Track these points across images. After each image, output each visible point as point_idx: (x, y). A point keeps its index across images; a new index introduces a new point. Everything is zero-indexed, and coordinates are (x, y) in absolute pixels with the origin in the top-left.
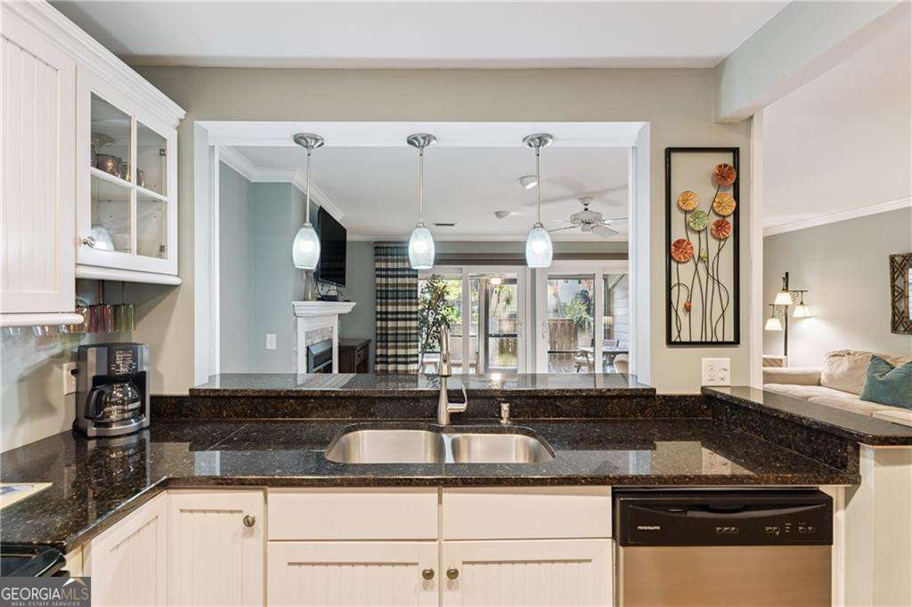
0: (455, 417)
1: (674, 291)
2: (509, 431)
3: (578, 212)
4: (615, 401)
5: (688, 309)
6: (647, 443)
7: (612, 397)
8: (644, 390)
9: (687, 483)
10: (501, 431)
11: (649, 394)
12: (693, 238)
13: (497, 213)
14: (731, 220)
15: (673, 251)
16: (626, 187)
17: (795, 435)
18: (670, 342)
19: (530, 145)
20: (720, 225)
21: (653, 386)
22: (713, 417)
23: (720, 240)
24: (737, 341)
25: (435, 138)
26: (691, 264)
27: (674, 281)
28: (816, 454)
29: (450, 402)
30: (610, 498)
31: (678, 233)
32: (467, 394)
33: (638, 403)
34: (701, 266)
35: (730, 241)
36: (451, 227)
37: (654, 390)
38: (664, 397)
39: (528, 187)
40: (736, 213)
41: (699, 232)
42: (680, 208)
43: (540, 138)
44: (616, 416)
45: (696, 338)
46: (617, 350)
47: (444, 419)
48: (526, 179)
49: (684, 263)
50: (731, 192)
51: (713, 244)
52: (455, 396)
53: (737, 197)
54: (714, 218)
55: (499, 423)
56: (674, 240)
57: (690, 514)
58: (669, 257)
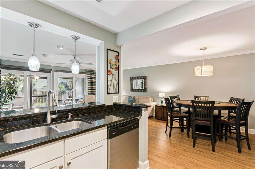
0: (53, 120)
1: (108, 81)
2: (72, 120)
3: (72, 59)
4: (97, 108)
5: (111, 85)
6: (103, 117)
7: (97, 107)
8: (103, 105)
9: (120, 121)
10: (70, 121)
11: (104, 106)
12: (112, 70)
13: (43, 55)
14: (118, 67)
15: (108, 72)
16: (95, 55)
17: (132, 109)
18: (108, 93)
19: (73, 38)
20: (116, 68)
21: (105, 104)
22: (115, 109)
23: (116, 71)
24: (119, 93)
25: (40, 26)
26: (111, 75)
27: (108, 79)
28: (135, 112)
29: (51, 115)
30: (107, 129)
31: (109, 69)
32: (57, 112)
33: (102, 108)
34: (113, 76)
35: (118, 71)
36: (21, 56)
37: (105, 105)
38: (107, 106)
39: (60, 49)
40: (119, 66)
41: (113, 69)
42: (110, 63)
43: (76, 37)
44: (97, 112)
45: (112, 92)
46: (77, 98)
47: (49, 121)
48: (60, 46)
49: (110, 75)
50: (118, 61)
51: (115, 71)
52: (53, 113)
53: (119, 62)
54: (115, 66)
55: (68, 119)
56: (108, 70)
57: (121, 128)
58: (107, 74)
